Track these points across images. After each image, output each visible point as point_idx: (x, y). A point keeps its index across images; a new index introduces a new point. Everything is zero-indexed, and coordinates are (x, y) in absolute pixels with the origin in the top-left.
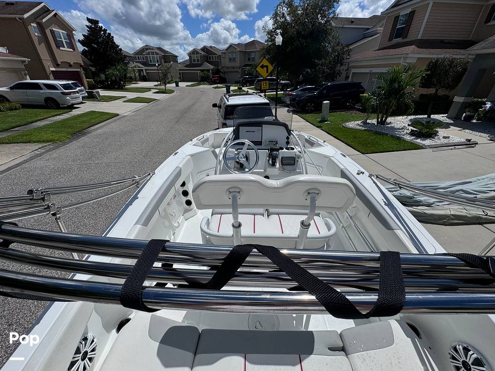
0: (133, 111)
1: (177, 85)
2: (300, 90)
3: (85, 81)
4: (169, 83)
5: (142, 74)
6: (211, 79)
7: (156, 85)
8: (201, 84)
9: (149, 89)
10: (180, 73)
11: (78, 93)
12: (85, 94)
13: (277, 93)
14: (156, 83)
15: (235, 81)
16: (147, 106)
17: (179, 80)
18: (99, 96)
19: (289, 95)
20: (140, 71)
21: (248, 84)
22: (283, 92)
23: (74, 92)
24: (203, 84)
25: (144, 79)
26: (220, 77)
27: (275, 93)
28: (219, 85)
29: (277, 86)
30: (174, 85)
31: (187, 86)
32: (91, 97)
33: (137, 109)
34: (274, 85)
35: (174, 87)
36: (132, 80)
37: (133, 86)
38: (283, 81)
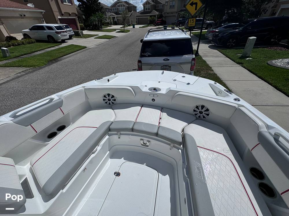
0: (96, 45)
1: (134, 27)
2: (223, 27)
3: (79, 25)
4: (129, 25)
5: (115, 20)
6: (156, 22)
7: (121, 28)
8: (149, 26)
9: (114, 30)
10: (137, 18)
11: (66, 32)
12: (73, 33)
13: (201, 31)
14: (122, 26)
15: (172, 24)
16: (108, 41)
17: (135, 24)
18: (83, 34)
19: (213, 32)
20: (114, 18)
21: (181, 25)
22: (207, 30)
23: (63, 32)
24: (150, 26)
25: (116, 24)
26: (162, 20)
27: (200, 31)
28: (160, 26)
29: (202, 26)
30: (132, 27)
31: (140, 27)
32: (77, 35)
33: (101, 43)
34: (200, 25)
35: (131, 28)
36: (108, 24)
37: (109, 28)
38: (208, 21)
